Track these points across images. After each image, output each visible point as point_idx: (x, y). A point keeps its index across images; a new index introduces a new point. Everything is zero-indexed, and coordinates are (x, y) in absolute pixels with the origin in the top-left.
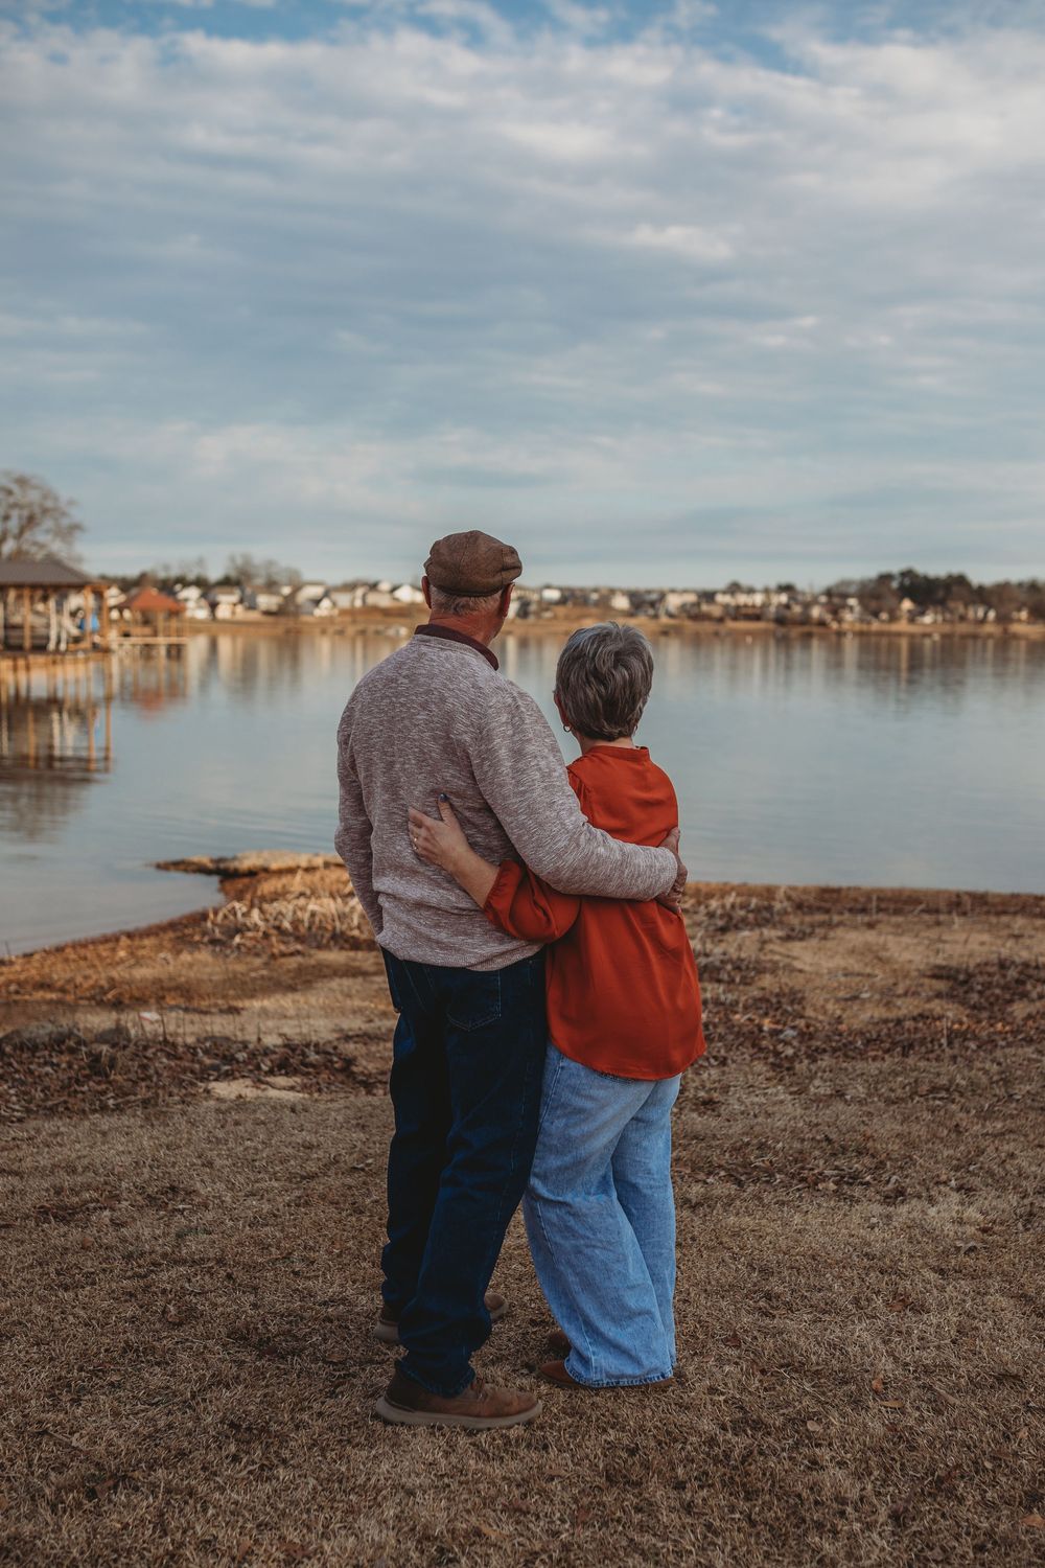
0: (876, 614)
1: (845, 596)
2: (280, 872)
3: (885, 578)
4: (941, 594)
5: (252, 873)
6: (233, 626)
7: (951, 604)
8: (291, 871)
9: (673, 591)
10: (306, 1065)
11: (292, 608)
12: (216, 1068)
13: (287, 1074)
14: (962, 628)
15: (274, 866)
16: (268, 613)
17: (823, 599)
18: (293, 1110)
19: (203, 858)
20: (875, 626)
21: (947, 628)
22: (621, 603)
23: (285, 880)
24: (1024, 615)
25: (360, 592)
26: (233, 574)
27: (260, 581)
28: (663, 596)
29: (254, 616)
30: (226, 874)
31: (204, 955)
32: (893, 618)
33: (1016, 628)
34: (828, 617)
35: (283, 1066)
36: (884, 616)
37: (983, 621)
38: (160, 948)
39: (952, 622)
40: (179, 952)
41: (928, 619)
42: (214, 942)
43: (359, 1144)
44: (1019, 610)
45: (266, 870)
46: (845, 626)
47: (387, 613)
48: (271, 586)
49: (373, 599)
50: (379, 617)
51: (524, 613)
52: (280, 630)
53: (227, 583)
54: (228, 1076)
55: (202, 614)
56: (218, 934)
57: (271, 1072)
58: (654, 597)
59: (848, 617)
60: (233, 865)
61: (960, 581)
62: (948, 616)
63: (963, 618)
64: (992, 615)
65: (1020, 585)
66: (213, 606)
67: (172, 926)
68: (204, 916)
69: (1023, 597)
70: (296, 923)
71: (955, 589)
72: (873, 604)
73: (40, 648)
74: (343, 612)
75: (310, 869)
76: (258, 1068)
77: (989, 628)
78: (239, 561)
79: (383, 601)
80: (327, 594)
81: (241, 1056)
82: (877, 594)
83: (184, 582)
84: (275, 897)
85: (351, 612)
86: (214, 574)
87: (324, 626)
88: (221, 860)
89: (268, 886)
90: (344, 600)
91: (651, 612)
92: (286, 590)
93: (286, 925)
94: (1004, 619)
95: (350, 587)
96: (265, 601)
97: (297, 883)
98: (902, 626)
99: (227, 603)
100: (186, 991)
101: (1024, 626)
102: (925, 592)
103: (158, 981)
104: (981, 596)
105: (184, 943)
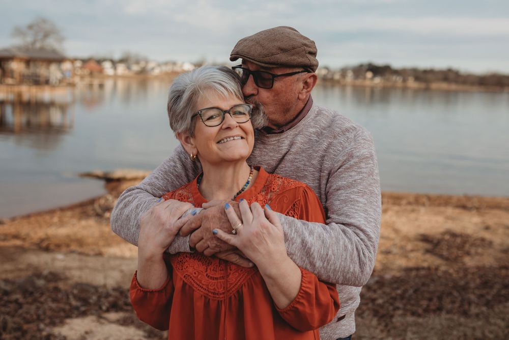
0: (358, 78)
1: (346, 71)
2: (130, 180)
3: (362, 65)
4: (381, 71)
6: (123, 77)
11: (145, 71)
14: (389, 84)
16: (135, 73)
17: (339, 72)
25: (170, 65)
27: (134, 61)
29: (131, 74)
30: (108, 180)
34: (341, 79)
35: (115, 306)
36: (362, 78)
38: (73, 217)
40: (81, 220)
41: (377, 80)
42: (97, 215)
45: (125, 179)
46: (347, 83)
48: (137, 62)
49: (175, 67)
53: (122, 61)
55: (111, 72)
57: (107, 311)
60: (111, 176)
61: (388, 67)
65: (410, 69)
66: (116, 69)
71: (386, 70)
73: (47, 82)
74: (165, 74)
77: (399, 85)
79: (177, 69)
82: (359, 71)
83: (105, 60)
85: (167, 74)
87: (157, 77)
90: (164, 69)
92: (143, 64)
94: (404, 81)
95: (166, 64)
96: (135, 68)
98: (368, 83)
99: (121, 69)
100: (80, 242)
101: (412, 83)
102: (376, 70)
103: (68, 236)
104: (396, 72)
105: (84, 215)
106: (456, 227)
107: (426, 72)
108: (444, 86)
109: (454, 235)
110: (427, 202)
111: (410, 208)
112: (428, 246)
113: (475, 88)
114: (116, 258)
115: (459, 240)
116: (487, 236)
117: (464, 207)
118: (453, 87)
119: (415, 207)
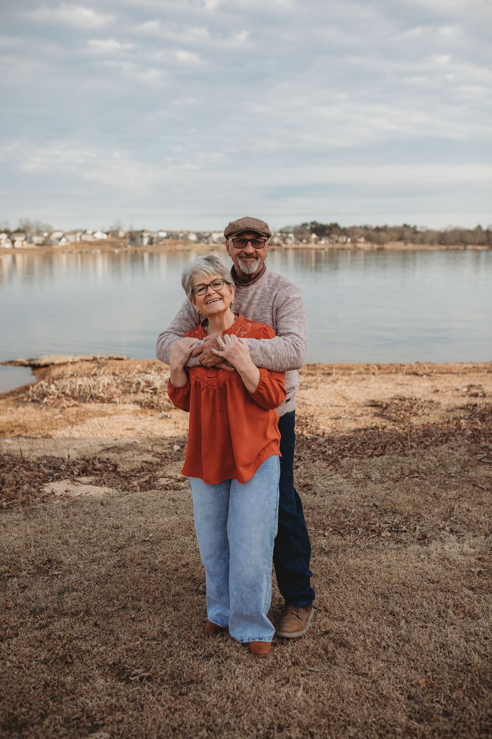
0: (301, 240)
1: (288, 233)
2: (60, 365)
3: (304, 225)
4: (327, 232)
5: (46, 366)
6: (23, 250)
7: (332, 236)
8: (65, 364)
9: (215, 232)
10: (95, 470)
11: (48, 242)
12: (51, 475)
13: (87, 475)
14: (337, 246)
15: (57, 362)
16: (38, 245)
17: (279, 234)
18: (102, 504)
19: (24, 360)
20: (301, 245)
21: (331, 246)
22: (193, 237)
23: (63, 368)
24: (362, 240)
25: (78, 235)
26: (22, 228)
27: (34, 231)
28: (210, 235)
29: (32, 246)
30: (35, 367)
31: (30, 408)
32: (308, 242)
33: (359, 245)
34: (281, 242)
35: (84, 472)
36: (304, 241)
37: (346, 243)
38: (8, 405)
39: (333, 243)
40: (18, 407)
41: (323, 242)
42: (33, 401)
43: (142, 524)
44: (360, 238)
45: (53, 364)
46: (288, 246)
47: (90, 243)
48: (39, 233)
49: (84, 238)
50: (87, 245)
51: (151, 242)
52: (44, 252)
53: (19, 231)
54: (58, 478)
55: (8, 245)
56: (35, 398)
57: (79, 475)
58: (207, 234)
59: (289, 241)
60: (37, 362)
61: (336, 226)
62: (331, 241)
63: (337, 242)
64: (349, 240)
65: (360, 227)
66: (13, 242)
67: (12, 393)
68: (27, 388)
69: (362, 232)
70: (73, 391)
71: (334, 229)
72: (300, 236)
74: (72, 244)
75: (73, 363)
76: (72, 473)
77: (349, 246)
78: (24, 222)
79: (89, 239)
80: (64, 236)
81: (63, 467)
82: (301, 232)
84: (60, 377)
85: (75, 244)
86: (13, 228)
87: (63, 250)
88: (31, 360)
89: (55, 372)
90: (72, 238)
91: (206, 241)
92: (46, 234)
93: (68, 391)
94: (354, 242)
95: (74, 233)
96: (37, 239)
97: (69, 370)
98: (312, 245)
99: (19, 241)
100: (24, 427)
101: (363, 244)
102: (321, 230)
103: (9, 422)
104: (344, 232)
105: (19, 402)
106: (405, 392)
107: (378, 230)
108: (400, 245)
109: (402, 399)
110: (377, 372)
111: (359, 376)
112: (375, 410)
113: (436, 247)
114: (65, 439)
115: (407, 403)
116: (435, 398)
117: (416, 374)
118: (410, 246)
119: (365, 376)
